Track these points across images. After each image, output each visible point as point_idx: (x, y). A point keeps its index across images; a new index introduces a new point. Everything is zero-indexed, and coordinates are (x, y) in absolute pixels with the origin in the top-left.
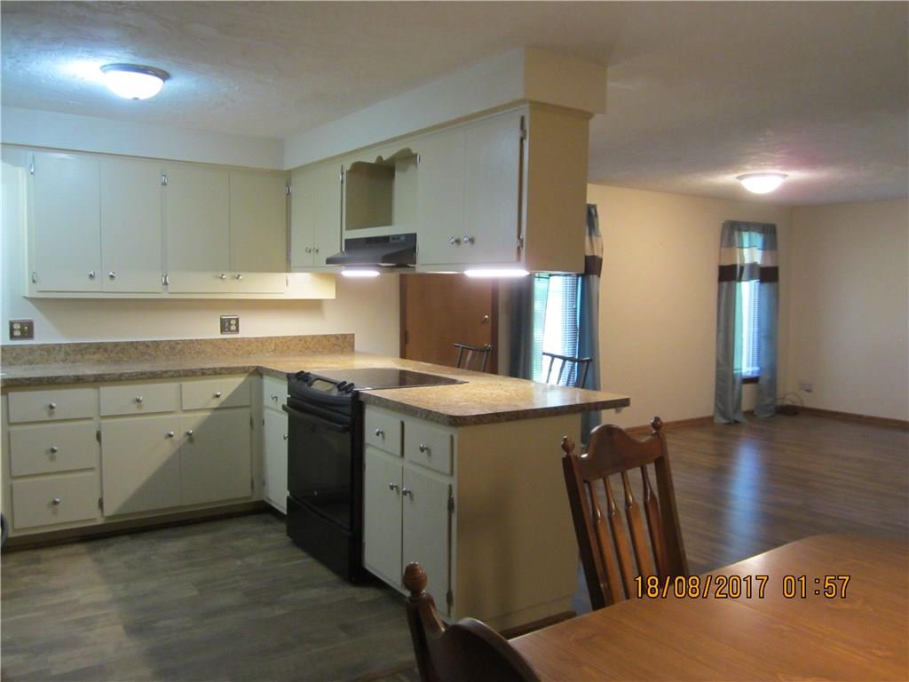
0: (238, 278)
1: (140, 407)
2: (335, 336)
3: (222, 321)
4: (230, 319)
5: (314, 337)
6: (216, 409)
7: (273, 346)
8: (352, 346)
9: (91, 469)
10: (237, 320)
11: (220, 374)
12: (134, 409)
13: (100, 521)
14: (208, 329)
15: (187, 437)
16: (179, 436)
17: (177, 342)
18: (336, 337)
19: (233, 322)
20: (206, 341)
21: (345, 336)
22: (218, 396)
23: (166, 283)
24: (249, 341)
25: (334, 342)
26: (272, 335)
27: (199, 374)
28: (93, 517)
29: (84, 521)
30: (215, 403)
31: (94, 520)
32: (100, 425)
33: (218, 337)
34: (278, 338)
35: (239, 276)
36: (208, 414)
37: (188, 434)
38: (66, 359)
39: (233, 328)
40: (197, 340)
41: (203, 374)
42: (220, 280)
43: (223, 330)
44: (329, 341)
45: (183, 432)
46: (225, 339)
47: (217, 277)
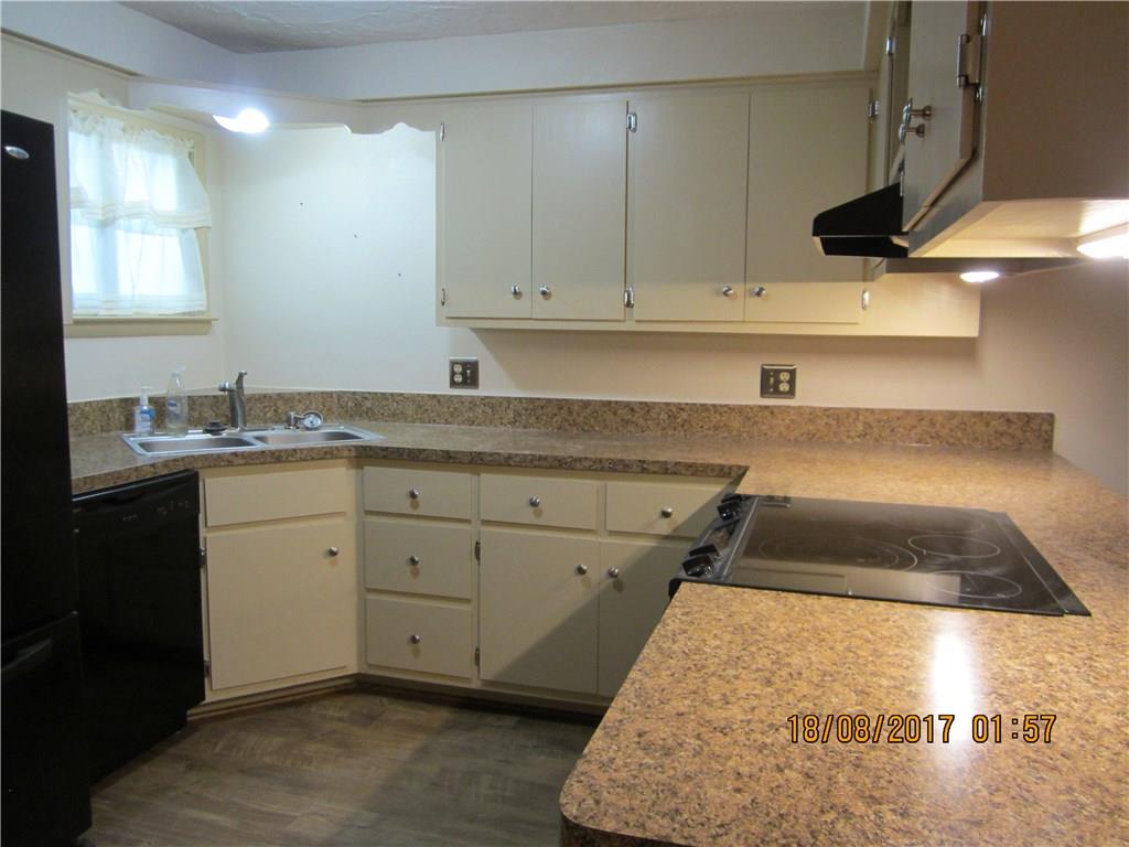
0: (759, 294)
1: (538, 514)
2: (1002, 415)
3: (765, 374)
4: (777, 372)
5: (952, 415)
6: (666, 537)
7: (860, 427)
8: (1048, 442)
9: (467, 601)
10: (793, 373)
11: (675, 473)
12: (527, 516)
13: (475, 685)
14: (737, 386)
15: (611, 580)
16: (596, 574)
17: (680, 408)
18: (1006, 418)
19: (785, 377)
20: (730, 409)
21: (1028, 418)
22: (666, 515)
23: (629, 305)
24: (813, 414)
25: (1001, 429)
26: (861, 406)
27: (635, 469)
28: (466, 676)
29: (451, 677)
30: (664, 527)
31: (468, 680)
32: (479, 533)
33: (751, 403)
34: (872, 411)
35: (761, 289)
36: (652, 543)
37: (611, 574)
38: (514, 423)
39: (784, 387)
40: (714, 406)
41: (644, 470)
42: (725, 298)
43: (764, 392)
44: (987, 424)
45: (604, 572)
46: (767, 407)
47: (717, 293)
